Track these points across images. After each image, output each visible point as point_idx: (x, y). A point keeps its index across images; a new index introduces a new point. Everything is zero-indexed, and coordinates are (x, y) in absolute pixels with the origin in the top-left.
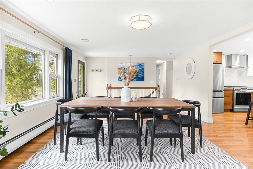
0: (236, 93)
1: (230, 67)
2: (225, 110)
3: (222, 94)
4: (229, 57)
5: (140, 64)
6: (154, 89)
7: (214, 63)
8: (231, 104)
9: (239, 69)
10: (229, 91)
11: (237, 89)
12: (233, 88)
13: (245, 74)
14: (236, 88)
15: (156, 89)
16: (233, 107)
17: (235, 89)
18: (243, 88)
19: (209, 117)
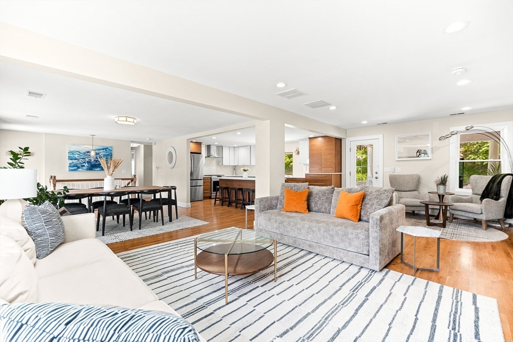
0: (213, 181)
1: (208, 156)
2: (205, 198)
3: (201, 183)
4: (209, 147)
5: (107, 148)
6: (130, 181)
7: (191, 153)
8: (209, 191)
9: (217, 159)
10: (208, 179)
12: (211, 177)
13: (221, 164)
14: (213, 176)
15: (132, 180)
16: (211, 194)
17: (213, 178)
18: (219, 176)
19: (187, 203)
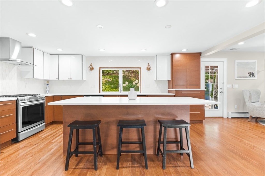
0: (22, 107)
8: (14, 130)
11: (24, 100)
12: (16, 99)
14: (23, 98)
16: (18, 133)
17: (21, 100)
